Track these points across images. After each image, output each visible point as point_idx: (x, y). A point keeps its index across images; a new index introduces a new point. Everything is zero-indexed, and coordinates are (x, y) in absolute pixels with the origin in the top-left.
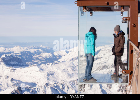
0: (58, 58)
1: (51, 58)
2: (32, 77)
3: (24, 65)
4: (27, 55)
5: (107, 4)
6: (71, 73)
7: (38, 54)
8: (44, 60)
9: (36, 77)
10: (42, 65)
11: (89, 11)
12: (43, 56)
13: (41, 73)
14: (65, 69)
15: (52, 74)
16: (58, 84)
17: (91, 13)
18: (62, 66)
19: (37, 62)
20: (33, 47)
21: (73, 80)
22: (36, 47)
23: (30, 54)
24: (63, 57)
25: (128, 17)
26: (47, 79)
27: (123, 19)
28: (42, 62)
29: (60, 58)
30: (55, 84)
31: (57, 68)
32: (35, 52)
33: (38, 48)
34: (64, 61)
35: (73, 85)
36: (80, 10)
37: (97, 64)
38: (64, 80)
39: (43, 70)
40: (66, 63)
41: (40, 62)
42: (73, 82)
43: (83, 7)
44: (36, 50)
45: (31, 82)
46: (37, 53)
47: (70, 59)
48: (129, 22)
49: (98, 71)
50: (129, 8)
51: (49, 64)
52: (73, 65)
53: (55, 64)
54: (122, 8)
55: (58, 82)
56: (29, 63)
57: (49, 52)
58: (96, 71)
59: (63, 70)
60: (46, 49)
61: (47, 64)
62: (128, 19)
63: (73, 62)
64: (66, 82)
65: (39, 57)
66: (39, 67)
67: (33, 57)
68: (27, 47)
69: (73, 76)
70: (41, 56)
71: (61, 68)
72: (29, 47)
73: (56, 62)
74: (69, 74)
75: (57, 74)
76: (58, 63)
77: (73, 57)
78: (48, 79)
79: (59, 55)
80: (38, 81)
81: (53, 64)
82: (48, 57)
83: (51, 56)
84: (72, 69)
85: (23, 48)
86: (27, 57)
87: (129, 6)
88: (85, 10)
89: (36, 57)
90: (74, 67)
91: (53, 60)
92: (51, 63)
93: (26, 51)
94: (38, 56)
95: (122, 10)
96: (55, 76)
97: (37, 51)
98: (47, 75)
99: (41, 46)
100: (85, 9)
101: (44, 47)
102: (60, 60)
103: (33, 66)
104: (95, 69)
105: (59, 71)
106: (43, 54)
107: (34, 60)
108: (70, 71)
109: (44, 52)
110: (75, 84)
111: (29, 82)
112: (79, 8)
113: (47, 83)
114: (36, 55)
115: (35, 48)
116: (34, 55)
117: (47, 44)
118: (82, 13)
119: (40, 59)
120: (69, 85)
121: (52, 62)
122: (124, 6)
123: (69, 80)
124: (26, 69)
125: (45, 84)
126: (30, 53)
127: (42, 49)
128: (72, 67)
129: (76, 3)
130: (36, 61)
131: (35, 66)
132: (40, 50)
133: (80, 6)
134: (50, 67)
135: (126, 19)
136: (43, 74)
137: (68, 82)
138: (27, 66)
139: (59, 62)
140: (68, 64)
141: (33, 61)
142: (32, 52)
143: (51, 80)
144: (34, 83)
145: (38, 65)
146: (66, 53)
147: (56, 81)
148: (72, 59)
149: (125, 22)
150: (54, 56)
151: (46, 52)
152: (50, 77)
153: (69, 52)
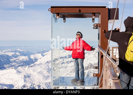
0: (34, 61)
1: (28, 61)
2: (10, 79)
3: (2, 68)
4: (5, 58)
5: (79, 11)
6: (47, 76)
7: (15, 58)
8: (21, 63)
9: (13, 79)
10: (19, 68)
11: (62, 17)
12: (20, 59)
13: (18, 75)
14: (41, 72)
15: (29, 77)
16: (34, 86)
17: (64, 19)
18: (38, 69)
19: (15, 65)
20: (11, 51)
21: (48, 82)
22: (13, 50)
23: (8, 58)
24: (39, 60)
25: (99, 24)
26: (23, 81)
27: (94, 25)
28: (19, 64)
29: (36, 61)
30: (31, 85)
31: (34, 71)
32: (13, 56)
33: (16, 52)
34: (40, 64)
35: (49, 86)
36: (54, 17)
37: (71, 67)
38: (40, 82)
39: (20, 72)
40: (42, 66)
41: (17, 65)
42: (48, 84)
43: (57, 14)
44: (13, 53)
45: (8, 84)
46: (15, 56)
47: (45, 62)
48: (100, 28)
49: (72, 73)
50: (100, 15)
51: (26, 67)
52: (49, 67)
53: (31, 67)
54: (93, 15)
55: (34, 84)
56: (7, 65)
57: (25, 56)
58: (71, 74)
59: (39, 72)
60: (23, 52)
61: (24, 67)
62: (99, 25)
63: (49, 65)
64: (42, 84)
65: (17, 60)
66: (16, 69)
67: (11, 60)
68: (5, 51)
69: (49, 78)
70: (18, 59)
71: (37, 70)
72: (6, 50)
73: (32, 65)
74: (44, 76)
75: (33, 76)
76: (35, 66)
77: (48, 60)
78: (25, 81)
79: (35, 58)
80: (16, 83)
81: (29, 67)
82: (25, 60)
83: (27, 59)
84: (48, 72)
85: (2, 52)
86: (5, 60)
87: (100, 13)
88: (58, 17)
89: (13, 60)
90: (50, 69)
91: (29, 63)
92: (28, 66)
93: (4, 54)
94: (15, 59)
95: (94, 17)
96: (31, 78)
97: (15, 54)
98: (24, 77)
99: (18, 50)
100: (58, 15)
101: (21, 51)
102: (36, 63)
103: (11, 68)
104: (70, 72)
105: (35, 73)
106: (20, 57)
107: (12, 63)
108: (46, 73)
109: (21, 55)
110: (50, 85)
111: (7, 84)
112: (53, 15)
113: (24, 84)
114: (13, 58)
115: (12, 52)
116: (11, 58)
117: (24, 47)
118: (56, 19)
119: (17, 62)
120: (45, 86)
121: (29, 64)
122: (95, 13)
123: (45, 82)
124: (4, 71)
125: (22, 86)
126: (7, 56)
127: (19, 52)
128: (47, 70)
129: (50, 10)
130: (13, 64)
131: (13, 68)
132: (17, 53)
133: (53, 13)
134: (27, 70)
135: (97, 26)
136: (20, 76)
137: (44, 84)
138: (5, 68)
139: (35, 64)
140: (43, 66)
141: (10, 63)
142: (10, 55)
143: (28, 82)
144: (12, 85)
145: (16, 68)
146: (42, 57)
147: (32, 83)
148: (48, 62)
149: (97, 28)
150: (30, 59)
151: (23, 56)
152: (27, 79)
153: (44, 55)
